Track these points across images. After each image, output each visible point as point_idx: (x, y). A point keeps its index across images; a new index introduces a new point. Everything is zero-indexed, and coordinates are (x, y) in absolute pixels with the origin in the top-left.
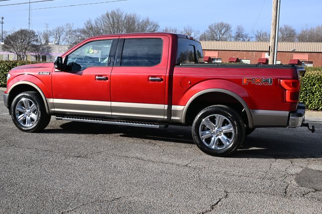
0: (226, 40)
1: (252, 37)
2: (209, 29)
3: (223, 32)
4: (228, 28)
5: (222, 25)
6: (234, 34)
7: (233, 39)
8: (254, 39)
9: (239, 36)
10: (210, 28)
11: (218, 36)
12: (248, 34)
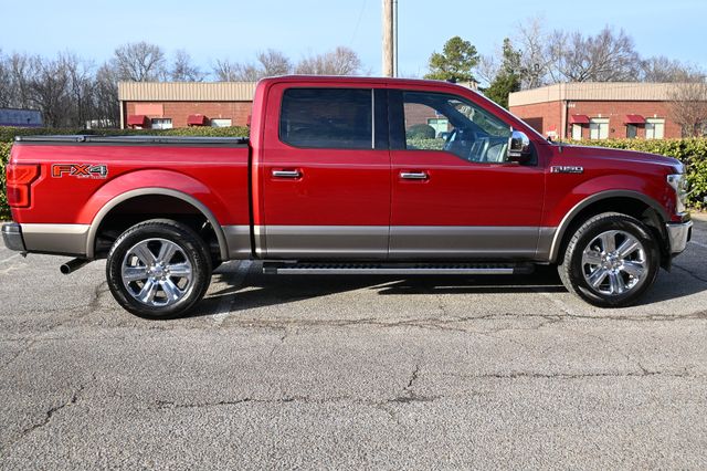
0: (155, 80)
1: (208, 74)
2: (116, 57)
3: (147, 61)
4: (157, 54)
5: (143, 49)
6: (170, 66)
7: (169, 78)
8: (212, 78)
9: (181, 72)
10: (117, 53)
11: (138, 71)
12: (198, 68)
